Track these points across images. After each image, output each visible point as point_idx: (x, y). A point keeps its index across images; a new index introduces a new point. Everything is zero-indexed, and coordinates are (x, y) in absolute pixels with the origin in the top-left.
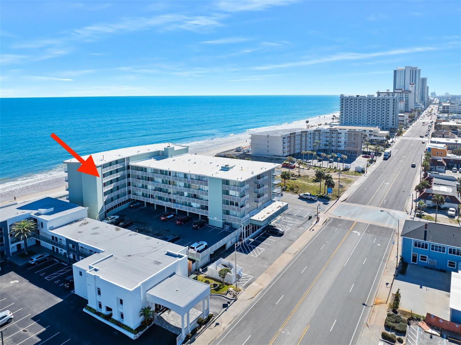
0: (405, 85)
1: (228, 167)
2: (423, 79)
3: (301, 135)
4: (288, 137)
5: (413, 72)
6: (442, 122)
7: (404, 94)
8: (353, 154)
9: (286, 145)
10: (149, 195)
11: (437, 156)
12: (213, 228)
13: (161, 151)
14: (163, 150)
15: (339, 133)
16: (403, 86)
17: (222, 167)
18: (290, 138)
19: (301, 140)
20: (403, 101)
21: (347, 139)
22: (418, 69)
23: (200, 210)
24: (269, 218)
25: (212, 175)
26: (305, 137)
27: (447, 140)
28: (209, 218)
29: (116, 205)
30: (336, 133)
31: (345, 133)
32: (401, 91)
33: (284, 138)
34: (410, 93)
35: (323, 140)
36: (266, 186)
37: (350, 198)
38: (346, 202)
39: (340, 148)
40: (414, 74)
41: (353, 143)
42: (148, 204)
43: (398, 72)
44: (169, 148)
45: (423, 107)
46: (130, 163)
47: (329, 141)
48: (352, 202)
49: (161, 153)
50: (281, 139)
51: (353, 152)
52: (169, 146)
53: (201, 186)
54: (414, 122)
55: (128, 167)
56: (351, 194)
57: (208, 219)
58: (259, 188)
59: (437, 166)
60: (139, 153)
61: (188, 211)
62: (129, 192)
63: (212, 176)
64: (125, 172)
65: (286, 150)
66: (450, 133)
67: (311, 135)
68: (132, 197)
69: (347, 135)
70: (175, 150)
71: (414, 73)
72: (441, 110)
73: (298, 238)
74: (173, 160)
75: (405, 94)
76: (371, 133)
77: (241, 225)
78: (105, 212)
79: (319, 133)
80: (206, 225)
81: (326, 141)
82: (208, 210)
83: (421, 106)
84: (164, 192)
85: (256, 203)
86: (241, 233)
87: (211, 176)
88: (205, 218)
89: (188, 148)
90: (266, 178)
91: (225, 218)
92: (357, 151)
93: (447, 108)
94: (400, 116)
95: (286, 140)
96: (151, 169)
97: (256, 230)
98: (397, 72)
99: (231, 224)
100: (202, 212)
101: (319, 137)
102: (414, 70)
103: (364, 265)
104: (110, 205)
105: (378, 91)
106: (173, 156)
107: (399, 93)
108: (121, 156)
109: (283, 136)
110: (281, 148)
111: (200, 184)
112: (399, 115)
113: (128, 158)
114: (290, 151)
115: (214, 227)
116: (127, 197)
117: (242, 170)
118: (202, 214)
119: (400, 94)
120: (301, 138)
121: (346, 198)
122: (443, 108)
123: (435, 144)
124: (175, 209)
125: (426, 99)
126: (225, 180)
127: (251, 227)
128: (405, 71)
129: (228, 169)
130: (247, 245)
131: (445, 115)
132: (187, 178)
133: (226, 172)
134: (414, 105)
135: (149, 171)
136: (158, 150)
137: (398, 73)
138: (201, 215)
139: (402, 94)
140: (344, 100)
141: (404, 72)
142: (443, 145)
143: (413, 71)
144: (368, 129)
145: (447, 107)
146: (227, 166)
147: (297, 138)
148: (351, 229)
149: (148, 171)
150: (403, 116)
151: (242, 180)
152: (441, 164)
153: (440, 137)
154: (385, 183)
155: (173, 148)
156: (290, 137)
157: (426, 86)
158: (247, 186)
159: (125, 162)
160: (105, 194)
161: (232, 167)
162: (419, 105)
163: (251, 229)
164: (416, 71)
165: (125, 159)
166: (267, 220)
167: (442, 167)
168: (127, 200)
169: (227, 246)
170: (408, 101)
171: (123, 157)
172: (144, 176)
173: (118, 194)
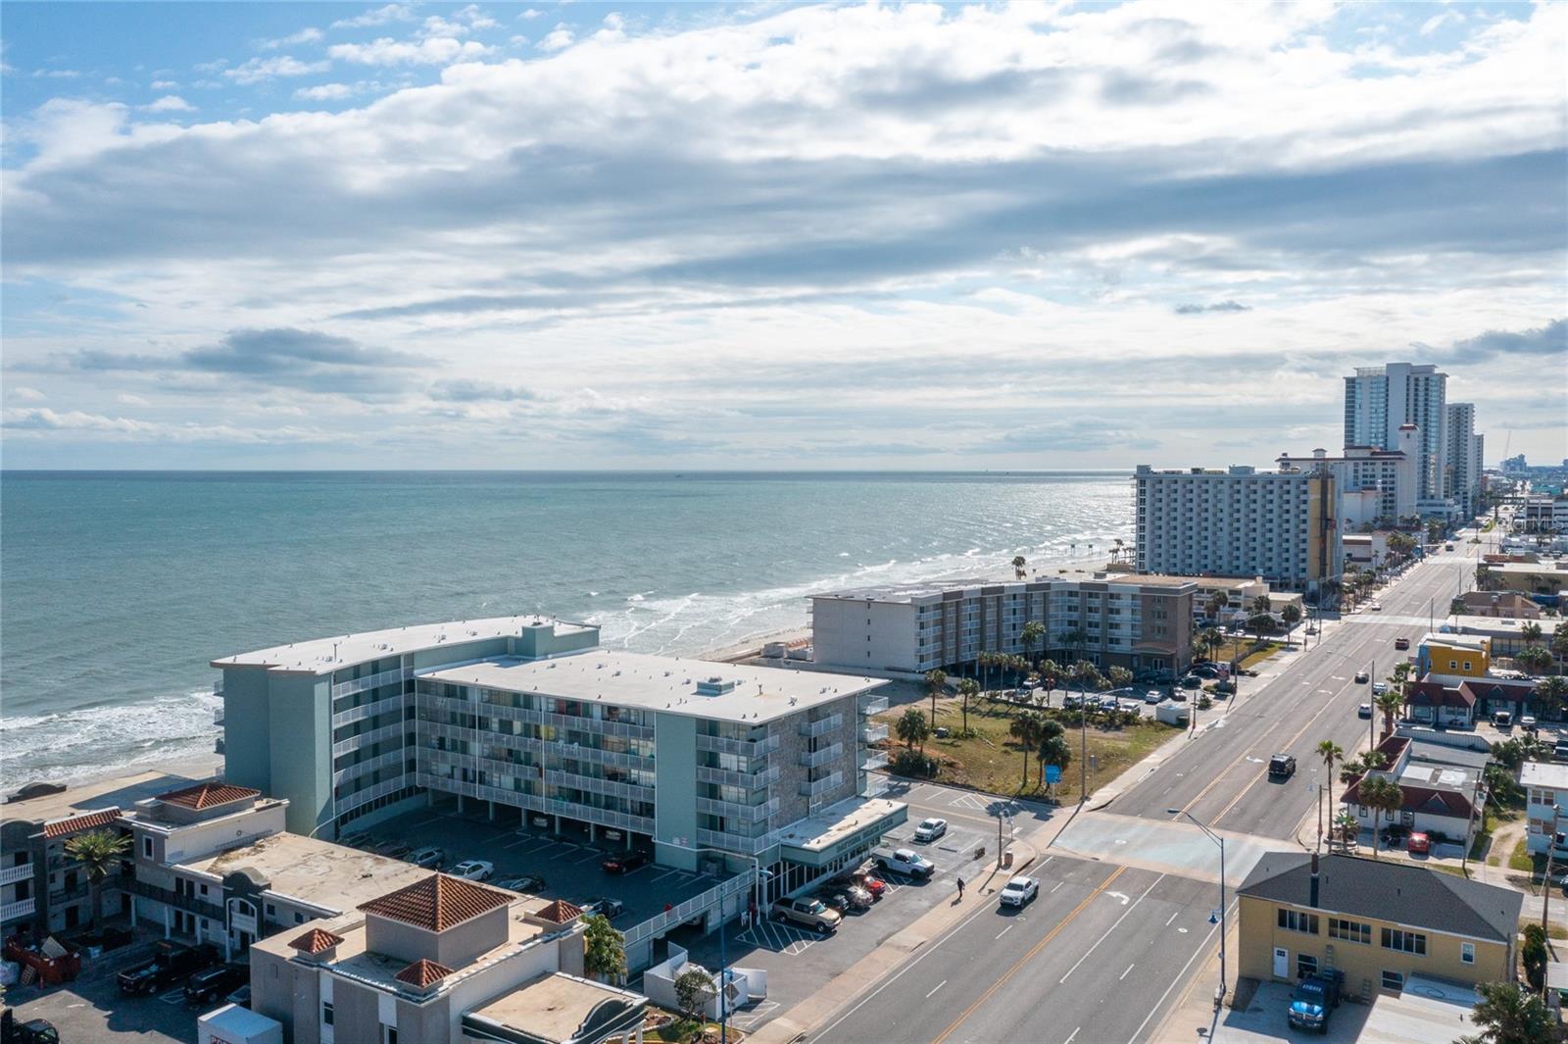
0: (1386, 430)
1: (717, 683)
2: (1459, 409)
3: (981, 601)
4: (937, 607)
5: (1416, 385)
6: (1505, 564)
7: (1379, 465)
8: (1161, 666)
9: (930, 632)
10: (474, 772)
11: (1449, 674)
12: (665, 872)
13: (513, 637)
14: (520, 634)
15: (1112, 596)
16: (1380, 435)
17: (700, 685)
18: (942, 608)
19: (982, 616)
20: (1375, 489)
21: (1139, 617)
22: (1437, 371)
23: (629, 815)
24: (840, 844)
25: (669, 706)
26: (996, 609)
27: (1504, 623)
28: (657, 841)
29: (370, 803)
30: (1101, 596)
31: (1134, 597)
32: (1366, 454)
33: (922, 610)
34: (1400, 459)
35: (1060, 618)
36: (837, 748)
37: (1120, 801)
38: (1107, 811)
39: (1117, 648)
40: (1421, 394)
41: (1159, 628)
42: (469, 801)
43: (1360, 384)
44: (538, 629)
45: (1458, 509)
46: (416, 672)
47: (1079, 624)
48: (1123, 812)
49: (513, 644)
50: (913, 614)
51: (1161, 662)
52: (539, 624)
53: (633, 741)
54: (1412, 565)
55: (410, 685)
56: (1127, 788)
57: (654, 843)
58: (815, 751)
59: (1444, 707)
60: (443, 643)
61: (592, 822)
62: (411, 765)
63: (669, 709)
64: (400, 699)
65: (931, 647)
66: (1518, 599)
67: (1018, 600)
68: (418, 779)
69: (1139, 602)
70: (556, 635)
71: (1421, 388)
72: (1522, 521)
73: (931, 907)
74: (551, 665)
75: (1383, 464)
76: (1236, 598)
77: (755, 861)
78: (336, 822)
79: (1045, 594)
80: (646, 864)
81: (1070, 623)
82: (653, 817)
83: (1450, 510)
84: (520, 762)
85: (804, 799)
86: (754, 887)
87: (663, 707)
88: (644, 842)
89: (598, 631)
90: (837, 719)
91: (703, 839)
92: (1172, 655)
93: (1542, 515)
94: (1346, 542)
95: (930, 616)
96: (482, 689)
97: (801, 883)
98: (1357, 386)
99: (724, 860)
100: (633, 823)
101: (1044, 607)
102: (1422, 378)
103: (1120, 982)
104: (353, 801)
105: (1285, 454)
106: (550, 656)
107: (1361, 462)
108: (389, 648)
109: (920, 604)
110: (914, 645)
111: (631, 734)
112: (1345, 537)
113: (411, 657)
114: (941, 654)
115: (672, 869)
116: (403, 781)
117: (761, 693)
118: (636, 831)
119: (1364, 464)
120: (982, 610)
121: (1110, 800)
122: (1529, 515)
123: (1456, 635)
124: (554, 816)
125: (1471, 482)
126: (705, 720)
127: (785, 870)
128: (1387, 379)
129: (717, 692)
130: (771, 923)
131: (1531, 540)
132: (591, 717)
133: (712, 699)
134: (1419, 505)
135: (474, 698)
136: (502, 635)
137: (1360, 388)
138: (633, 834)
139: (1371, 464)
140: (1148, 484)
141: (1383, 385)
142: (1476, 640)
143: (1417, 380)
144: (1227, 586)
145: (1545, 512)
146: (716, 680)
147: (967, 609)
148: (1103, 887)
149: (470, 695)
150: (1368, 543)
151: (756, 721)
152: (1455, 700)
153: (1483, 614)
154: (1248, 758)
155: (551, 629)
156: (942, 606)
157: (1468, 433)
158: (773, 740)
159: (399, 667)
160: (339, 764)
161: (731, 686)
162: (1442, 505)
163: (785, 876)
164: (1427, 379)
165: (402, 658)
166: (835, 848)
167: (1461, 710)
168: (403, 791)
169: (710, 924)
170: (1392, 489)
171: (395, 652)
172: (459, 711)
173: (376, 768)
